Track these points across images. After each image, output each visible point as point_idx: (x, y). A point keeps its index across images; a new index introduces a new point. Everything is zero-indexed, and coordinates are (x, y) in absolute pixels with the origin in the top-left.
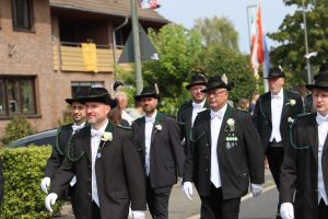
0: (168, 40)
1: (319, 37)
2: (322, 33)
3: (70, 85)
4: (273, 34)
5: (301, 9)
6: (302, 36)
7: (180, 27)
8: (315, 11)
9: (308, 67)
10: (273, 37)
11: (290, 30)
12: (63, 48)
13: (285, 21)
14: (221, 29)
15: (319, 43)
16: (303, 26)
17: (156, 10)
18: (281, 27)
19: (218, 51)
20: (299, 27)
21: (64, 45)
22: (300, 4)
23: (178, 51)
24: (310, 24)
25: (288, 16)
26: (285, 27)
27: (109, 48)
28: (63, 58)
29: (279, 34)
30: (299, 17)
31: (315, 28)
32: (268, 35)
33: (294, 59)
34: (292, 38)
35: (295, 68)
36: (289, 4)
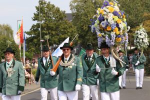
1: (46, 34)
2: (47, 32)
5: (39, 22)
6: (39, 33)
8: (45, 23)
9: (41, 46)
10: (28, 33)
11: (34, 31)
13: (32, 27)
14: (6, 29)
16: (40, 29)
18: (31, 29)
19: (4, 38)
20: (38, 30)
22: (38, 20)
24: (43, 28)
25: (34, 25)
29: (30, 32)
30: (38, 25)
31: (44, 30)
32: (25, 32)
33: (36, 42)
34: (35, 34)
35: (36, 46)
36: (34, 20)
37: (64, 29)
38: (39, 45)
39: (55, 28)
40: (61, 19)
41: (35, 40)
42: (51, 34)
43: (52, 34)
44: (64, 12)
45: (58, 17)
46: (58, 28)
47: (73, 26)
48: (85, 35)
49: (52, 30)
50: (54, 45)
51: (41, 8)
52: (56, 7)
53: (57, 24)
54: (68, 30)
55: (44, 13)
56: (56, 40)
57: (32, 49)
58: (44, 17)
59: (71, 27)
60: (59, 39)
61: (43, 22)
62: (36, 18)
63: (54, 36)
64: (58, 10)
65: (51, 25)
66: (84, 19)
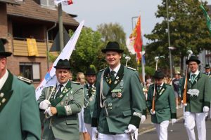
1: (178, 38)
2: (179, 35)
3: (19, 64)
4: (149, 35)
5: (166, 20)
6: (167, 37)
7: (89, 29)
8: (175, 21)
9: (170, 57)
10: (148, 37)
12: (15, 41)
13: (156, 27)
14: (115, 32)
15: (177, 41)
16: (167, 30)
17: (75, 18)
18: (153, 31)
20: (165, 31)
21: (15, 39)
22: (165, 17)
23: (87, 45)
24: (172, 29)
25: (157, 24)
26: (156, 31)
27: (44, 42)
28: (15, 48)
29: (152, 35)
30: (165, 25)
31: (175, 32)
32: (145, 36)
33: (161, 51)
34: (160, 38)
36: (158, 16)
37: (205, 29)
38: (167, 55)
39: (190, 27)
40: (201, 14)
42: (184, 38)
43: (187, 38)
44: (206, 3)
45: (195, 11)
46: (196, 28)
49: (187, 31)
53: (194, 22)
55: (174, 6)
58: (174, 11)
60: (197, 46)
62: (162, 12)
63: (190, 40)
65: (185, 23)
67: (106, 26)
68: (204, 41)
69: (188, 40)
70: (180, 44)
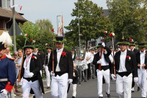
0: (26, 27)
1: (84, 29)
2: (85, 27)
5: (78, 18)
6: (78, 28)
7: (31, 23)
8: (83, 19)
9: (79, 40)
10: (67, 28)
11: (73, 26)
13: (71, 22)
14: (46, 24)
15: (84, 31)
16: (78, 24)
17: (22, 16)
18: (70, 24)
19: (45, 33)
22: (77, 16)
23: (30, 32)
24: (81, 24)
25: (72, 20)
27: (3, 30)
29: (69, 27)
30: (77, 21)
31: (83, 25)
32: (65, 27)
33: (75, 37)
34: (74, 29)
35: (74, 40)
36: (73, 16)
37: (101, 24)
38: (78, 39)
39: (92, 23)
40: (99, 15)
41: (74, 35)
42: (88, 29)
43: (90, 29)
44: (102, 8)
45: (95, 13)
46: (96, 23)
47: (110, 22)
48: (121, 30)
49: (90, 25)
50: (92, 40)
51: (80, 5)
52: (94, 3)
53: (94, 20)
54: (105, 25)
55: (83, 9)
56: (94, 34)
57: (71, 42)
58: (82, 12)
59: (108, 22)
60: (96, 34)
61: (81, 17)
62: (75, 13)
63: (92, 31)
64: (96, 6)
65: (89, 20)
66: (120, 15)
67: (41, 21)
68: (100, 31)
69: (90, 30)
70: (85, 33)
